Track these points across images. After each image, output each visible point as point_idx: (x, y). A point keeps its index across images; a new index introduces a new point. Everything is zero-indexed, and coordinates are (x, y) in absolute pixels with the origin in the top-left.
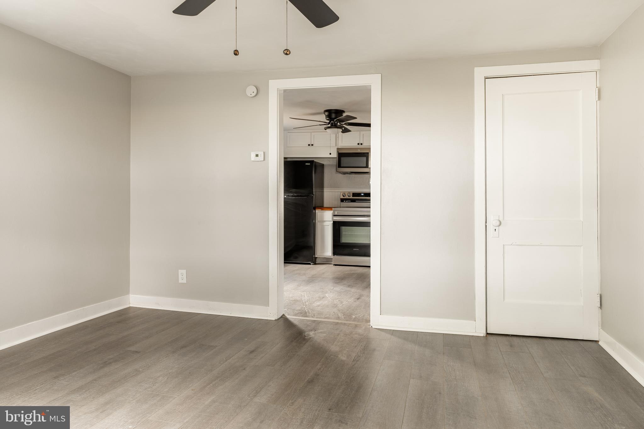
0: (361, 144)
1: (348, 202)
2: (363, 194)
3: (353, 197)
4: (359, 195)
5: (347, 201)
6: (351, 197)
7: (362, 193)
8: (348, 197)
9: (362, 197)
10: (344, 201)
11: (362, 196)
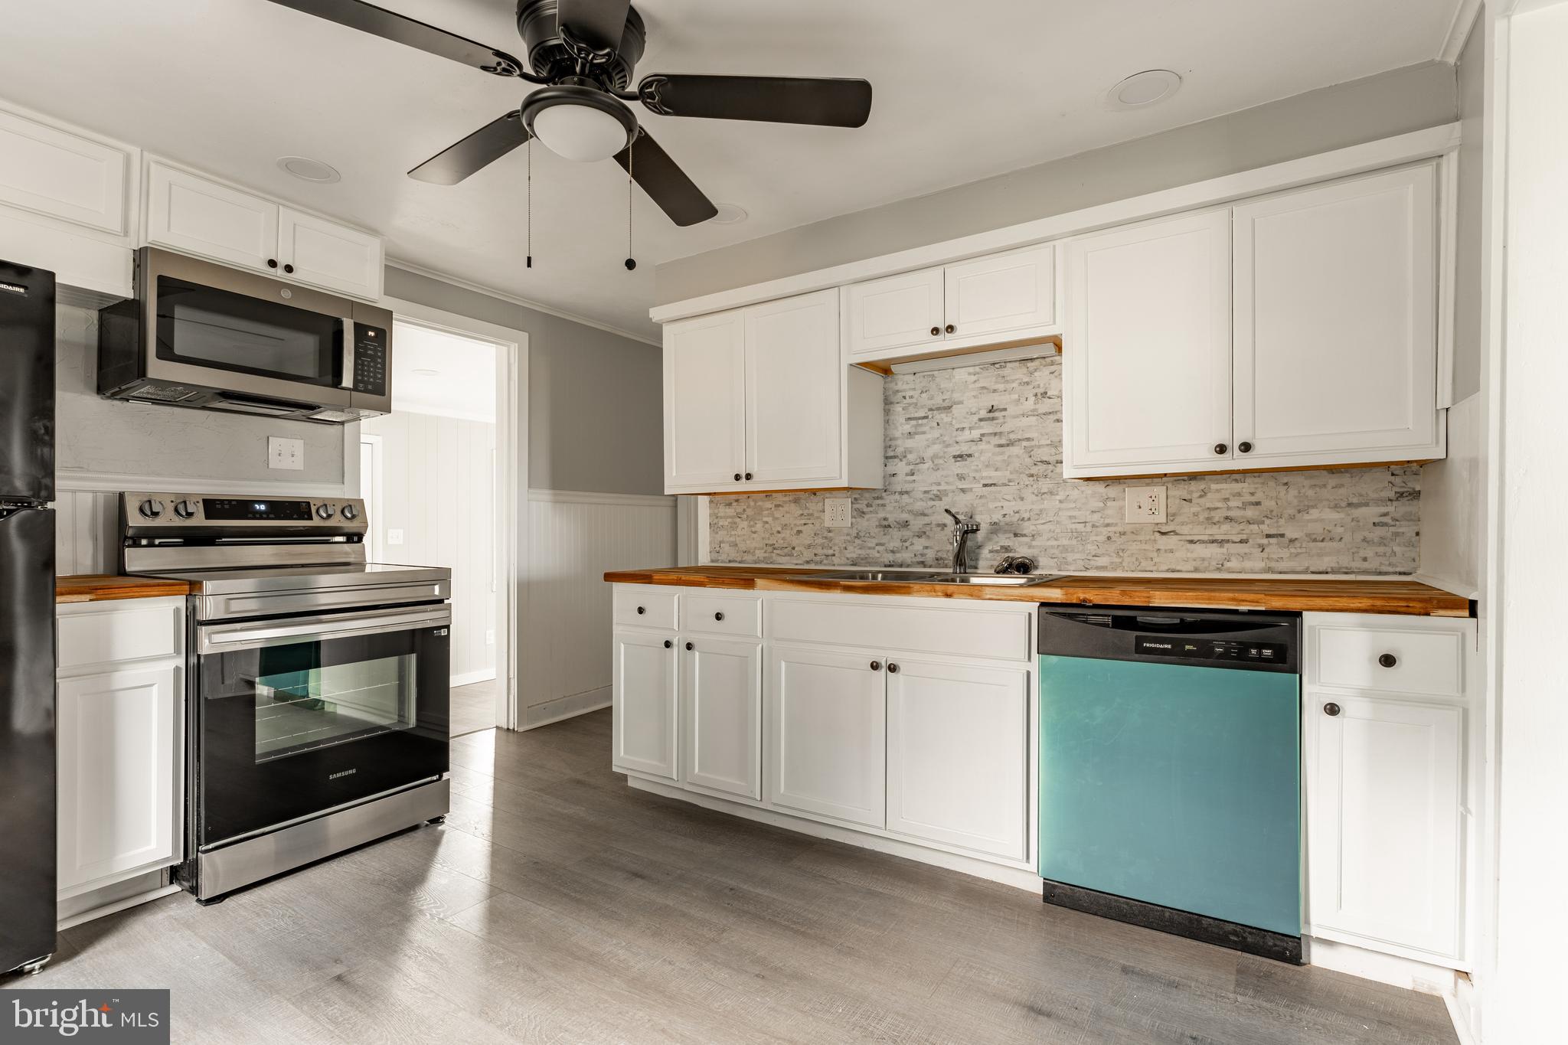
0: (289, 269)
1: (160, 545)
2: (263, 507)
3: (208, 517)
4: (242, 508)
5: (157, 542)
6: (199, 520)
7: (260, 502)
8: (178, 522)
9: (261, 518)
10: (144, 542)
11: (260, 516)
